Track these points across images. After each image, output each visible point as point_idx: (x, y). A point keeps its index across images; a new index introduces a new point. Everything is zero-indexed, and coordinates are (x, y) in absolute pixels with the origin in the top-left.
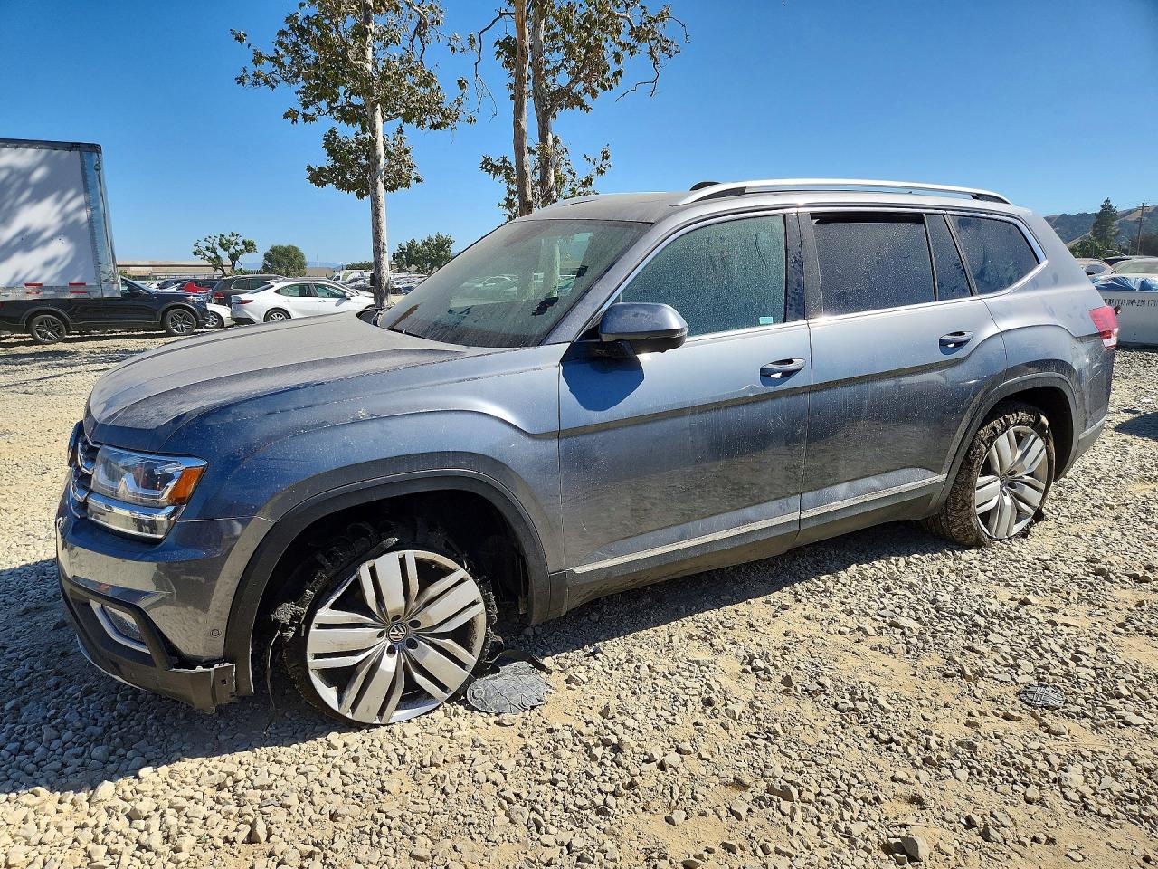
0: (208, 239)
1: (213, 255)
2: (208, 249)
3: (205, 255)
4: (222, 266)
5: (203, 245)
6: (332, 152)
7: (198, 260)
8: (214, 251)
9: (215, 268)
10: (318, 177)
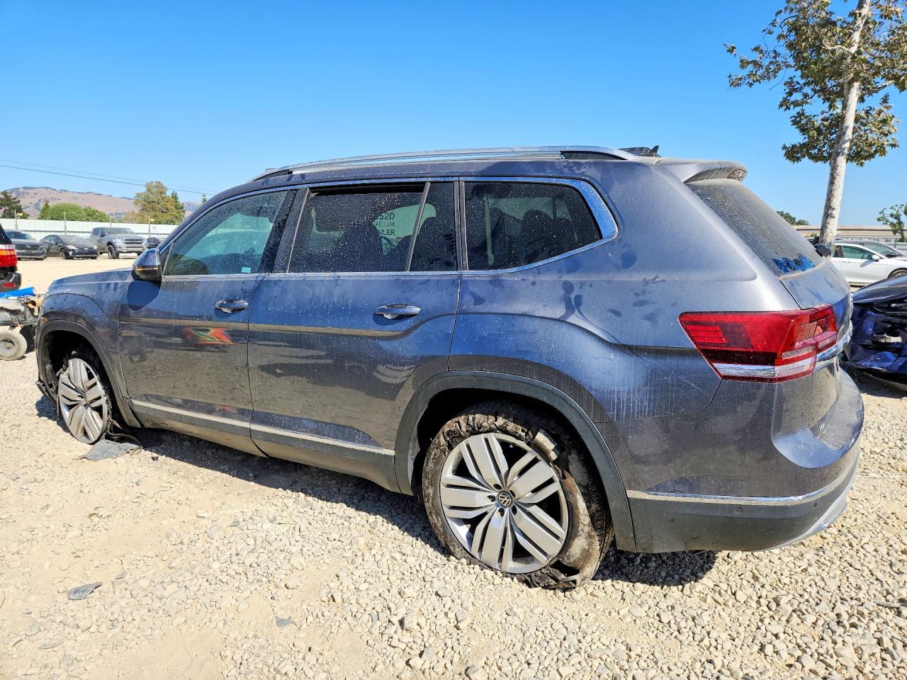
0: (895, 207)
1: (895, 221)
2: (892, 215)
3: (887, 221)
4: (902, 230)
5: (888, 212)
6: (803, 130)
7: (880, 226)
8: (897, 217)
9: (895, 232)
10: (793, 154)
